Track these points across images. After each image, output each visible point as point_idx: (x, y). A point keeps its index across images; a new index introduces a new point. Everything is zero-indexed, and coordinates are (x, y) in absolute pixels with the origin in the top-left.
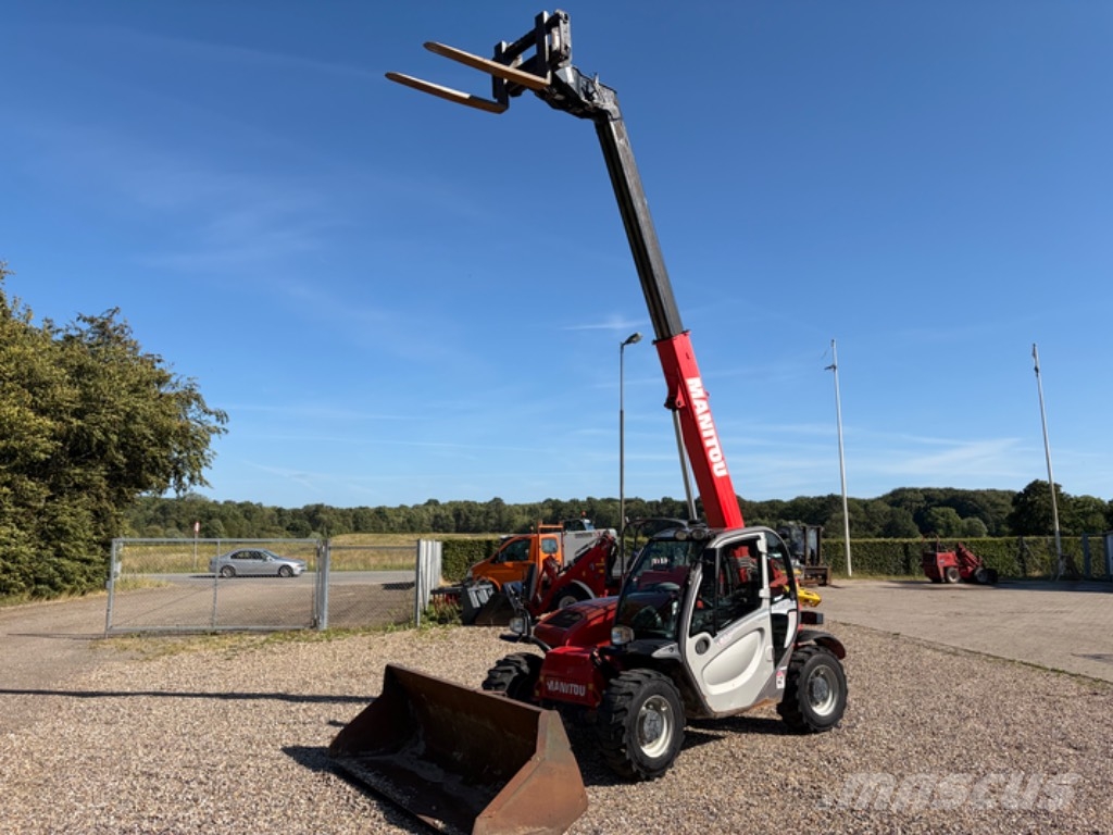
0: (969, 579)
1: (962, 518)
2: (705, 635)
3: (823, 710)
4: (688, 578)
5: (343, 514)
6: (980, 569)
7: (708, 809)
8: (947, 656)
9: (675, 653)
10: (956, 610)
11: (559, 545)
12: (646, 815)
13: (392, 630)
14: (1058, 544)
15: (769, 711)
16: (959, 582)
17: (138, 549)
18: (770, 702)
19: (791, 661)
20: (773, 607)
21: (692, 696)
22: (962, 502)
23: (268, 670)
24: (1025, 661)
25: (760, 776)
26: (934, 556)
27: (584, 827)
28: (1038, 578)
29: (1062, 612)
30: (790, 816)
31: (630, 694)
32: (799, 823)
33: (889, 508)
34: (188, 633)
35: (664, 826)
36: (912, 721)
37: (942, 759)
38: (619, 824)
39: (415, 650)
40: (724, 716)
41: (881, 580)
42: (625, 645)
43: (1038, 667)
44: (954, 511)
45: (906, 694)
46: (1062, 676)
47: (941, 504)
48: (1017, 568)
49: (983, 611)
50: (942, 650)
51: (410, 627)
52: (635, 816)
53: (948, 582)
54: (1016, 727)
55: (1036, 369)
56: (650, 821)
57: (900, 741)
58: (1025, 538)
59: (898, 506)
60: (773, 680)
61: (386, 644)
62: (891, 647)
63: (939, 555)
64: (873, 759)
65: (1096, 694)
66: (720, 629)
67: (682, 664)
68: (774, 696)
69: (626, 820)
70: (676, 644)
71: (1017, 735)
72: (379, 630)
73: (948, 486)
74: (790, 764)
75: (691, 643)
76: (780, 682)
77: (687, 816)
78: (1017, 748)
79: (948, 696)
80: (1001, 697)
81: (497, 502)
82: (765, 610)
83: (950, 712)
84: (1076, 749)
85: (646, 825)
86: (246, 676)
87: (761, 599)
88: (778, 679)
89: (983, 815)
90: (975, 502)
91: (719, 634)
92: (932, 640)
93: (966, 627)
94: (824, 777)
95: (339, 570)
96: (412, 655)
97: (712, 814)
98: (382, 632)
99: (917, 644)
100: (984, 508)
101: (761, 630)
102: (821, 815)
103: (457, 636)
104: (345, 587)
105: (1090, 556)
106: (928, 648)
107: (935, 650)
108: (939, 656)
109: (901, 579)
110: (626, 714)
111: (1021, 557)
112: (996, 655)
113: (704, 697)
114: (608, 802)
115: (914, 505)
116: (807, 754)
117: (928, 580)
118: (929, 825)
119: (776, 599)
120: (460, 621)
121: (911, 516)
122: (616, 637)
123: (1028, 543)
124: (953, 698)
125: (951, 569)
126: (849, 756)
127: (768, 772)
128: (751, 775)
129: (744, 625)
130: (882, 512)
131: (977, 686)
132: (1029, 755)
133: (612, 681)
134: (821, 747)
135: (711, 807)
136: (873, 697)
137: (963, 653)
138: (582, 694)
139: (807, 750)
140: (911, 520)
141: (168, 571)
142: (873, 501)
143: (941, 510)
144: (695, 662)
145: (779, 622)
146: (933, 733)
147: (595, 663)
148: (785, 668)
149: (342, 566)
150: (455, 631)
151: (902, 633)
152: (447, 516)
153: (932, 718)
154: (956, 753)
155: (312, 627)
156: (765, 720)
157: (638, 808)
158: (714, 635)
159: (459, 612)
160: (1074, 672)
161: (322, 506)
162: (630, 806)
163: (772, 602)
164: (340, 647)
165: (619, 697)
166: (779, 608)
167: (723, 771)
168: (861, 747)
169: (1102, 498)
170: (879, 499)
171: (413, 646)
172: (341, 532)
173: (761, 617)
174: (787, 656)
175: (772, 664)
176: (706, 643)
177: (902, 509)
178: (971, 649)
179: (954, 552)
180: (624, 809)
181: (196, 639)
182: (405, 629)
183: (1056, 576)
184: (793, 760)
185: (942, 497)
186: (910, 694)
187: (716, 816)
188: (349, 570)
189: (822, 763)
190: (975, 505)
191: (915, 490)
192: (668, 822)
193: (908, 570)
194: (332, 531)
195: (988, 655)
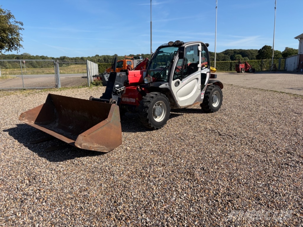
0: (247, 71)
1: (243, 57)
2: (178, 80)
3: (215, 105)
4: (173, 59)
5: (72, 59)
6: (251, 69)
7: (180, 138)
8: (248, 90)
9: (168, 86)
10: (246, 78)
11: (132, 63)
12: (159, 141)
13: (81, 88)
14: (272, 61)
15: (198, 106)
16: (245, 72)
17: (12, 69)
18: (199, 103)
19: (207, 89)
20: (202, 71)
21: (173, 101)
22: (243, 53)
23: (38, 99)
24: (271, 90)
25: (197, 126)
26: (239, 65)
27: (136, 146)
28: (265, 71)
29: (275, 78)
30: (210, 139)
31: (149, 102)
32: (213, 141)
33: (224, 55)
34: (17, 90)
35: (165, 144)
36: (243, 107)
37: (256, 118)
38: (149, 145)
39: (87, 93)
40: (183, 108)
41: (224, 72)
42: (149, 83)
43: (276, 91)
44: (241, 55)
45: (239, 100)
46: (284, 94)
47: (238, 54)
48: (259, 68)
49: (253, 79)
50: (246, 88)
51: (87, 87)
52: (155, 141)
53: (241, 72)
54: (276, 108)
55: (275, 8)
56: (160, 143)
57: (241, 113)
58: (263, 60)
59: (226, 55)
60: (200, 96)
61: (78, 91)
62: (231, 88)
63: (240, 65)
64: (234, 119)
65: (296, 98)
66: (184, 78)
67: (170, 90)
68: (200, 101)
69: (152, 143)
70: (168, 83)
71: (277, 110)
72: (77, 88)
73: (240, 49)
74: (207, 122)
75: (173, 83)
76: (202, 97)
77: (173, 141)
78: (279, 114)
79: (251, 100)
80: (267, 100)
81: (116, 55)
82: (199, 72)
83: (254, 104)
84: (297, 114)
85: (158, 144)
86: (30, 101)
87: (198, 68)
88: (202, 95)
89: (277, 136)
90: (247, 53)
91: (183, 80)
92: (243, 86)
93: (251, 82)
94: (219, 125)
95: (70, 73)
96: (86, 94)
97: (182, 139)
98: (78, 88)
99: (238, 87)
100: (249, 55)
101: (197, 79)
102: (220, 138)
103: (101, 89)
104: (71, 78)
105: (280, 64)
106: (242, 88)
107: (244, 88)
108: (245, 90)
109: (229, 72)
110: (148, 109)
111: (261, 65)
112: (262, 89)
113: (177, 101)
114: (145, 137)
115: (231, 54)
116: (212, 119)
117: (236, 72)
118: (259, 141)
119: (203, 68)
120: (102, 85)
121: (230, 57)
122: (146, 81)
123: (264, 61)
124: (253, 101)
125: (243, 69)
126: (226, 119)
127: (200, 125)
128: (194, 126)
129: (192, 77)
130: (222, 56)
131: (259, 97)
132: (283, 116)
133: (143, 97)
134: (216, 116)
135: (181, 137)
136: (229, 101)
137: (252, 89)
138: (134, 102)
139: (212, 117)
140: (229, 58)
141: (18, 74)
142: (220, 53)
143: (238, 55)
144: (174, 89)
145: (204, 76)
146: (251, 111)
147: (139, 91)
148: (204, 92)
149: (71, 72)
150: (100, 87)
151: (233, 84)
152: (102, 60)
153: (249, 106)
154: (260, 116)
155: (56, 87)
156: (196, 109)
157: (156, 138)
158: (181, 80)
159: (102, 82)
160: (287, 92)
161: (65, 57)
162: (153, 138)
163: (202, 69)
164: (64, 92)
165: (145, 103)
166: (204, 71)
167: (184, 125)
168: (229, 116)
169: (281, 51)
170: (221, 53)
171: (87, 92)
172: (72, 64)
173: (198, 74)
174: (205, 88)
175: (200, 90)
176: (179, 83)
177: (227, 55)
178: (254, 87)
179: (244, 64)
180: (151, 139)
181: (18, 91)
182: (85, 87)
183: (270, 70)
184: (207, 121)
185: (238, 52)
186: (240, 100)
187: (184, 140)
188: (73, 73)
189: (217, 121)
190: (247, 54)
191: (231, 50)
192: (167, 143)
193: (231, 70)
194: (69, 64)
195: (259, 89)
